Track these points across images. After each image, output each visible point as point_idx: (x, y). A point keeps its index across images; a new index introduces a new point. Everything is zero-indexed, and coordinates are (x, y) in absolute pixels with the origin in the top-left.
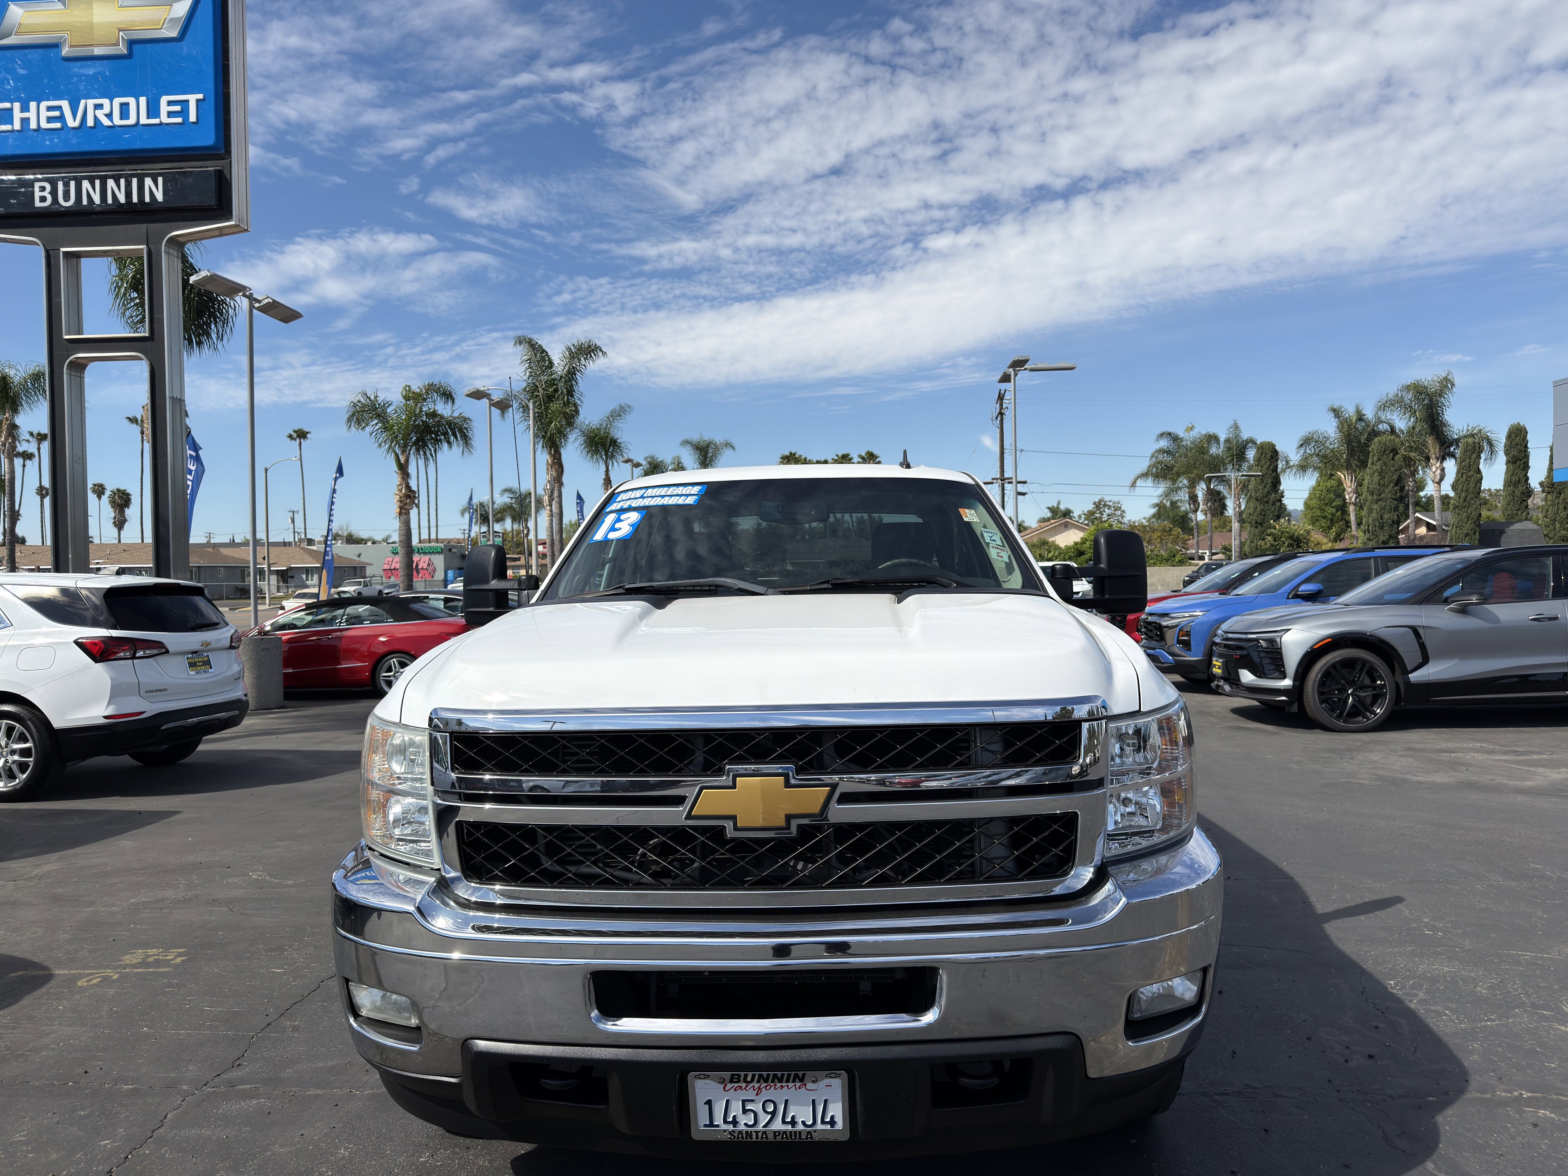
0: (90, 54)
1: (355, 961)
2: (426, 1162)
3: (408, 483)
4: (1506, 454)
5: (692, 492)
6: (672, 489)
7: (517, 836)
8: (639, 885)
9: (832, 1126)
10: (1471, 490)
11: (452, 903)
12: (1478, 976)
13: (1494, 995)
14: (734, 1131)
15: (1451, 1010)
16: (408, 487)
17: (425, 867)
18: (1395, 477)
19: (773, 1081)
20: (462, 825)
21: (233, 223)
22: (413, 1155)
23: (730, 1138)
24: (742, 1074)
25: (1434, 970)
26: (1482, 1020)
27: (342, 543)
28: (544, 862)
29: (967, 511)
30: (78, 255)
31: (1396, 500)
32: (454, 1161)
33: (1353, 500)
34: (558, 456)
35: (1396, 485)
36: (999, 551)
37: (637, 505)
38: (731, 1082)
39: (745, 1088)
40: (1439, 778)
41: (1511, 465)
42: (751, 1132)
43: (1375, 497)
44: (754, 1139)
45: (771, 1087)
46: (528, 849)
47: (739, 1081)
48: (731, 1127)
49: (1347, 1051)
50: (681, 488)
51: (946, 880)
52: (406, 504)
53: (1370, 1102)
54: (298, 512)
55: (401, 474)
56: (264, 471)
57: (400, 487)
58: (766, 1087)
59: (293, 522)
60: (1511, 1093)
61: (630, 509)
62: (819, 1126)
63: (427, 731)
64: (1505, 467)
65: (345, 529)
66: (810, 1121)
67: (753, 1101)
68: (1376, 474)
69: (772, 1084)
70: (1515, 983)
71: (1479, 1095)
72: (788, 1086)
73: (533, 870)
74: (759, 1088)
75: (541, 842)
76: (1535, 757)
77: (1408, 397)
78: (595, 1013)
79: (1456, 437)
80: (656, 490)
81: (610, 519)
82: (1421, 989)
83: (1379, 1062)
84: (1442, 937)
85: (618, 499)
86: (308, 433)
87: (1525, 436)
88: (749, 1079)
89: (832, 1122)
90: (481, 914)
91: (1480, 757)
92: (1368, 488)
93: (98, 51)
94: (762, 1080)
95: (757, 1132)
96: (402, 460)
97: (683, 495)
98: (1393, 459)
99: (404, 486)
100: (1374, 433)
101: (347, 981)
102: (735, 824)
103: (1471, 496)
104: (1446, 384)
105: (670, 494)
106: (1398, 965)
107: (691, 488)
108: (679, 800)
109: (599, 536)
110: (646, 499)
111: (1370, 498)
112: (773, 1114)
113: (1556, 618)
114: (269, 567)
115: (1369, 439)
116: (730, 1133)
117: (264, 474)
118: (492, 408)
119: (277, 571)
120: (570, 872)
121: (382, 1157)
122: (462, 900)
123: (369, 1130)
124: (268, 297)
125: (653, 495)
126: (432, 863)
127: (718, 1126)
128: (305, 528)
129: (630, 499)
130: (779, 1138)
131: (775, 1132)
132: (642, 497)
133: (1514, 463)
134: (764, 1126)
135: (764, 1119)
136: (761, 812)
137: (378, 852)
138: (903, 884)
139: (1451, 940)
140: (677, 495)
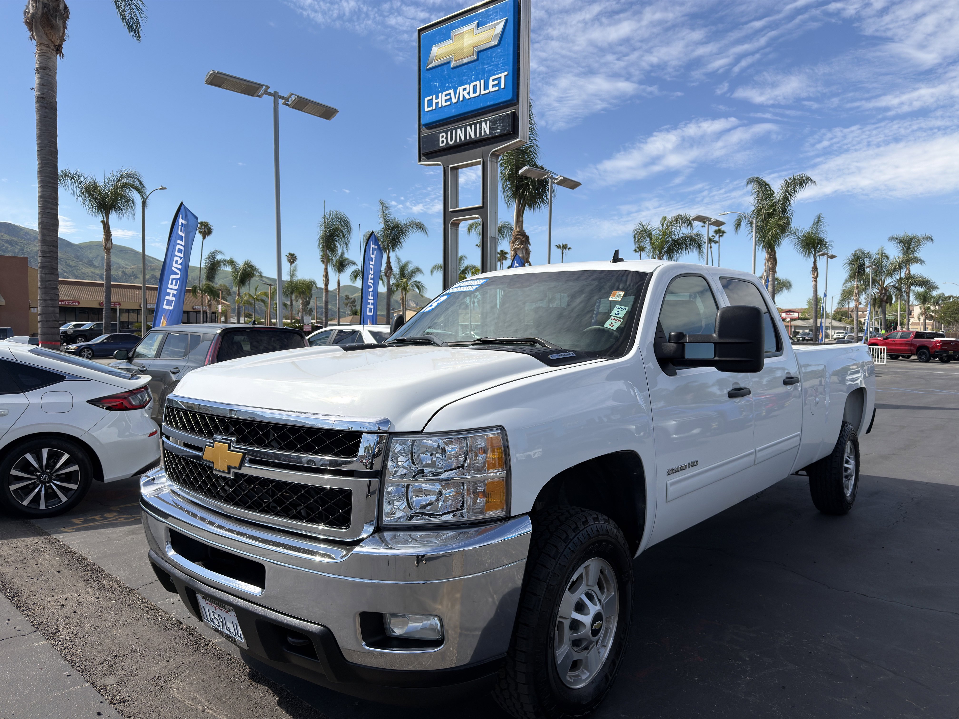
0: (461, 63)
14: (214, 627)
19: (217, 605)
21: (518, 140)
29: (618, 293)
30: (457, 168)
34: (773, 254)
36: (614, 322)
39: (211, 605)
42: (219, 630)
45: (218, 608)
48: (213, 624)
62: (238, 637)
66: (234, 633)
67: (215, 613)
72: (223, 610)
74: (215, 607)
89: (241, 637)
93: (465, 61)
102: (214, 467)
124: (561, 176)
127: (209, 621)
134: (222, 629)
135: (221, 624)
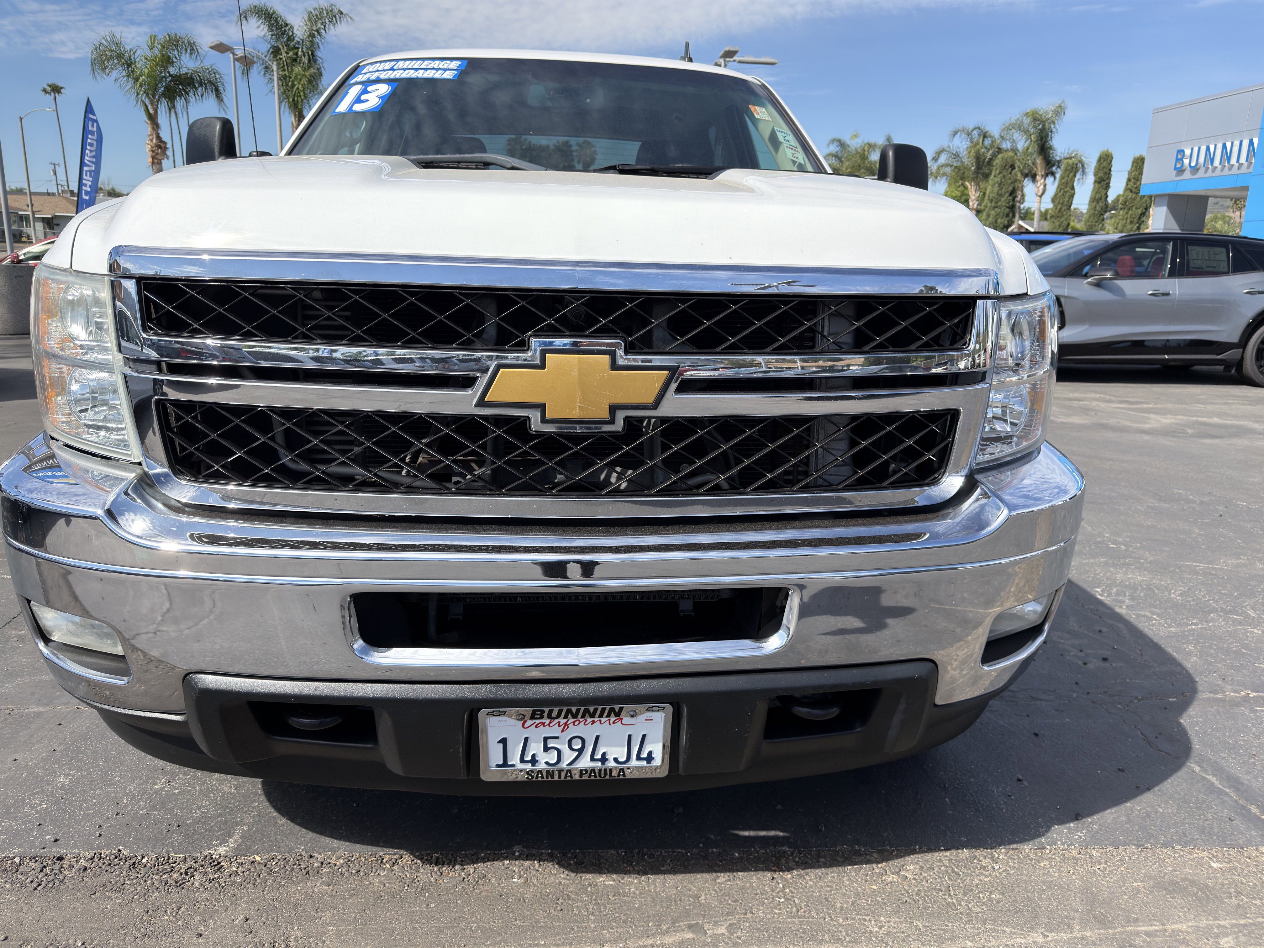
1: (38, 577)
2: (162, 789)
3: (158, 134)
4: (1095, 175)
5: (451, 67)
6: (426, 62)
7: (242, 421)
8: (410, 489)
9: (649, 762)
10: (1065, 203)
11: (160, 506)
12: (1169, 584)
13: (1187, 601)
14: (532, 771)
15: (1158, 615)
16: (158, 137)
17: (123, 460)
18: (1011, 188)
19: (583, 717)
20: (165, 407)
22: (146, 782)
23: (527, 778)
24: (546, 710)
25: (1130, 578)
26: (1188, 625)
27: (104, 196)
28: (281, 456)
29: (758, 108)
31: (1008, 207)
32: (195, 787)
33: (975, 206)
35: (1010, 195)
36: (794, 152)
37: (387, 77)
38: (532, 717)
39: (549, 725)
40: (1076, 420)
41: (1097, 185)
42: (553, 771)
43: (993, 204)
44: (556, 778)
45: (580, 722)
46: (259, 439)
47: (542, 717)
48: (529, 766)
49: (1082, 654)
50: (437, 62)
51: (801, 488)
52: (157, 154)
53: (1120, 704)
54: (59, 165)
55: (152, 124)
56: (19, 120)
57: (151, 137)
58: (574, 723)
59: (55, 174)
60: (1239, 693)
61: (378, 81)
62: (634, 763)
63: (107, 278)
64: (1092, 186)
65: (106, 183)
66: (623, 757)
67: (557, 738)
68: (997, 185)
69: (581, 720)
70: (1200, 591)
71: (1212, 695)
72: (600, 721)
73: (268, 464)
74: (566, 724)
75: (278, 430)
76: (1145, 406)
77: (1027, 121)
78: (359, 643)
79: (1058, 158)
80: (408, 62)
81: (354, 91)
82: (1125, 596)
83: (1114, 665)
84: (1126, 550)
85: (364, 71)
86: (61, 88)
87: (1111, 161)
88: (554, 714)
89: (650, 758)
90: (196, 519)
91: (1103, 405)
92: (989, 196)
94: (570, 716)
95: (560, 771)
96: (151, 111)
97: (440, 69)
98: (1011, 173)
99: (154, 136)
100: (1000, 150)
101: (29, 602)
102: (543, 414)
103: (1064, 208)
104: (1060, 111)
105: (425, 67)
106: (1098, 574)
107: (449, 62)
108: (467, 382)
109: (342, 107)
110: (396, 72)
111: (989, 205)
112: (581, 751)
113: (1168, 294)
114: (33, 213)
115: (994, 156)
116: (528, 773)
117: (20, 123)
118: (236, 63)
119: (43, 218)
120: (318, 470)
121: (110, 785)
122: (173, 503)
123: (96, 752)
125: (404, 67)
126: (130, 455)
127: (513, 766)
128: (67, 181)
129: (378, 71)
130: (585, 777)
131: (581, 771)
132: (392, 69)
133: (1100, 183)
134: (570, 764)
135: (569, 756)
136: (578, 399)
137: (62, 441)
138: (749, 492)
139: (1134, 553)
140: (433, 69)
